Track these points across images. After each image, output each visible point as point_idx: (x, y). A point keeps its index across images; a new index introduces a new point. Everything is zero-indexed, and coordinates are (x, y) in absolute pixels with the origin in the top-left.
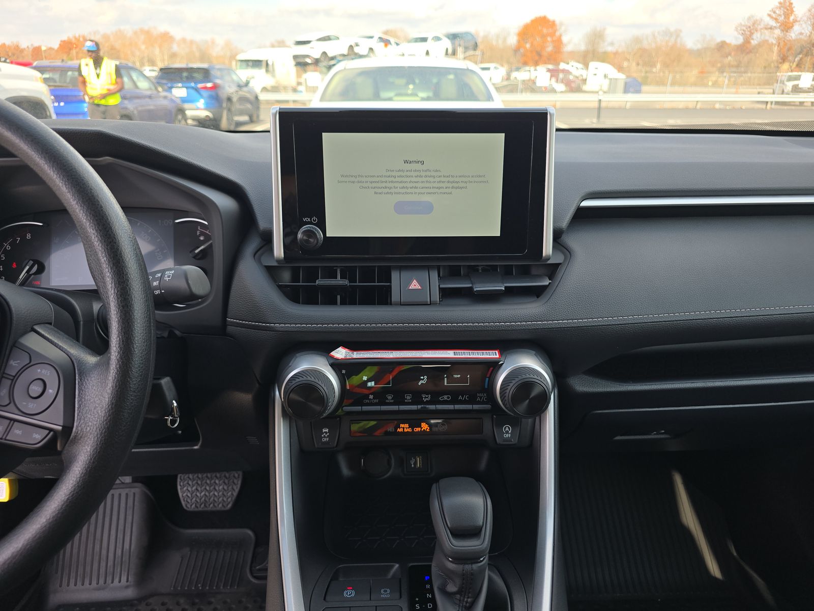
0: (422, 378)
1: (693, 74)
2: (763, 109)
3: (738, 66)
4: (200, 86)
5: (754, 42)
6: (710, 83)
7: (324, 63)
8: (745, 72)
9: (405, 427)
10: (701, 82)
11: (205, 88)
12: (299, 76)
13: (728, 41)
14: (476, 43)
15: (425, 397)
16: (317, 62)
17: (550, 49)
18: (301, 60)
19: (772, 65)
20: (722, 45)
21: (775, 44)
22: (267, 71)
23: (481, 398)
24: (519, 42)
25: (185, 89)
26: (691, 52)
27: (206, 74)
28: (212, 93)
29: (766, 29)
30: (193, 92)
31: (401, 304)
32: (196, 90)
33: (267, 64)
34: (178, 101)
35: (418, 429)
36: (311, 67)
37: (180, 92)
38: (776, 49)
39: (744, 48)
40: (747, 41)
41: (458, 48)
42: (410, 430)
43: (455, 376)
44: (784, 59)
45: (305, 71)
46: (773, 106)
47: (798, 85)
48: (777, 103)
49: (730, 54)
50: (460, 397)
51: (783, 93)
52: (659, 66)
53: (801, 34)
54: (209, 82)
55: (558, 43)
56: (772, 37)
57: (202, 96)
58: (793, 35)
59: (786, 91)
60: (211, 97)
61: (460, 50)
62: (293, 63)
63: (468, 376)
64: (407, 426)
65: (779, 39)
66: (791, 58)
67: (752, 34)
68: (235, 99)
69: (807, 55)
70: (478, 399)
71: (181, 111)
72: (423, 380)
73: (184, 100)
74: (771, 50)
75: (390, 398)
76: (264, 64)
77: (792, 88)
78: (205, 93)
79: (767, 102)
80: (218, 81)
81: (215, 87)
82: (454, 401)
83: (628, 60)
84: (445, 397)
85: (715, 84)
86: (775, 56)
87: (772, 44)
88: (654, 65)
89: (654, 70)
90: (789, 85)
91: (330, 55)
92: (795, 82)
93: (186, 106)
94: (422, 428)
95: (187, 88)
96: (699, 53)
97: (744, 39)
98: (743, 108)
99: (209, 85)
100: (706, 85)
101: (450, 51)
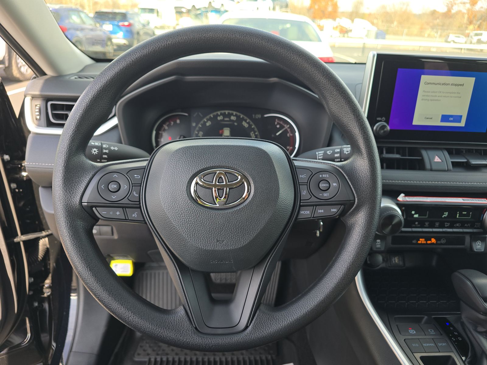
0: (445, 213)
1: (415, 29)
2: (459, 53)
3: (443, 26)
4: (121, 24)
5: (453, 11)
6: (426, 35)
7: (193, 12)
8: (447, 29)
9: (422, 241)
10: (420, 34)
11: (124, 25)
12: (177, 19)
13: (437, 10)
14: (287, 4)
15: (447, 224)
16: (189, 11)
17: (330, 9)
18: (179, 10)
19: (463, 26)
20: (434, 13)
21: (466, 13)
22: (158, 15)
23: (477, 225)
24: (311, 4)
25: (111, 26)
26: (415, 15)
27: (124, 16)
28: (128, 28)
29: (461, 3)
30: (116, 28)
31: (431, 170)
32: (118, 26)
33: (158, 12)
34: (108, 33)
35: (429, 242)
36: (185, 15)
37: (108, 27)
38: (466, 16)
39: (448, 15)
40: (449, 10)
41: (276, 6)
42: (425, 242)
43: (464, 213)
44: (471, 23)
45: (181, 17)
46: (466, 51)
47: (481, 39)
48: (468, 50)
49: (438, 18)
50: (466, 225)
51: (471, 43)
52: (395, 23)
53: (482, 7)
54: (127, 21)
55: (335, 6)
56: (464, 9)
57: (121, 30)
58: (477, 7)
59: (473, 42)
60: (127, 31)
61: (277, 8)
62: (174, 11)
63: (471, 213)
64: (423, 240)
65: (468, 10)
66: (474, 22)
67: (452, 6)
68: (141, 33)
69: (484, 21)
70: (476, 226)
71: (110, 39)
72: (445, 214)
73: (112, 32)
74: (463, 17)
75: (427, 224)
76: (155, 11)
77: (477, 41)
78: (124, 29)
79: (462, 49)
80: (131, 21)
81: (129, 25)
82: (462, 227)
83: (377, 19)
84: (458, 225)
85: (429, 36)
86: (465, 21)
87: (464, 13)
88: (392, 22)
89: (392, 25)
90: (475, 39)
91: (197, 7)
92: (479, 37)
93: (113, 36)
94: (432, 241)
95: (113, 25)
96: (420, 16)
97: (447, 9)
98: (447, 51)
99: (126, 23)
100: (423, 36)
101: (272, 8)
